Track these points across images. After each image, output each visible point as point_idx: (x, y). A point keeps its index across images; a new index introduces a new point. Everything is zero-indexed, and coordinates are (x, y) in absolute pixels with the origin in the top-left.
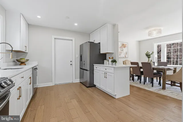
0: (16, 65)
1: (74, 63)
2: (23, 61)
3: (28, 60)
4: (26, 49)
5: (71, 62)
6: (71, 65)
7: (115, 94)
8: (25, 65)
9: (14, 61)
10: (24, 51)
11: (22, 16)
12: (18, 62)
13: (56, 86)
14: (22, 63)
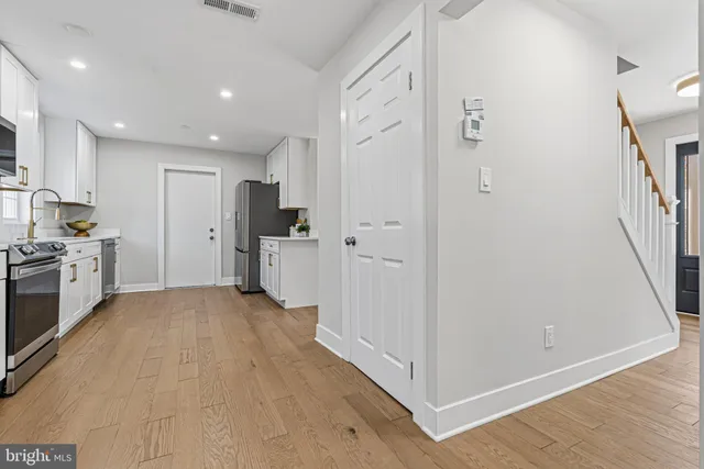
0: (66, 234)
1: (217, 234)
2: (82, 225)
3: (94, 225)
4: (90, 198)
5: (212, 230)
6: (212, 238)
7: (282, 299)
8: (88, 235)
9: (61, 227)
10: (85, 203)
11: (80, 126)
12: (70, 230)
13: (167, 291)
14: (81, 232)
